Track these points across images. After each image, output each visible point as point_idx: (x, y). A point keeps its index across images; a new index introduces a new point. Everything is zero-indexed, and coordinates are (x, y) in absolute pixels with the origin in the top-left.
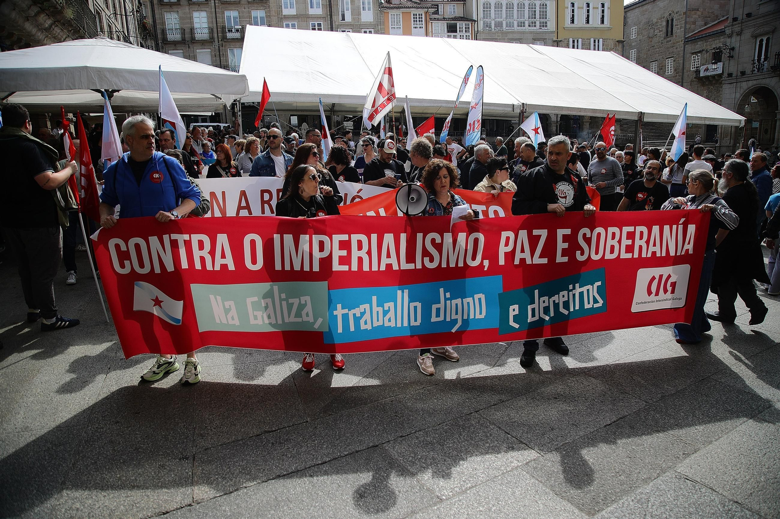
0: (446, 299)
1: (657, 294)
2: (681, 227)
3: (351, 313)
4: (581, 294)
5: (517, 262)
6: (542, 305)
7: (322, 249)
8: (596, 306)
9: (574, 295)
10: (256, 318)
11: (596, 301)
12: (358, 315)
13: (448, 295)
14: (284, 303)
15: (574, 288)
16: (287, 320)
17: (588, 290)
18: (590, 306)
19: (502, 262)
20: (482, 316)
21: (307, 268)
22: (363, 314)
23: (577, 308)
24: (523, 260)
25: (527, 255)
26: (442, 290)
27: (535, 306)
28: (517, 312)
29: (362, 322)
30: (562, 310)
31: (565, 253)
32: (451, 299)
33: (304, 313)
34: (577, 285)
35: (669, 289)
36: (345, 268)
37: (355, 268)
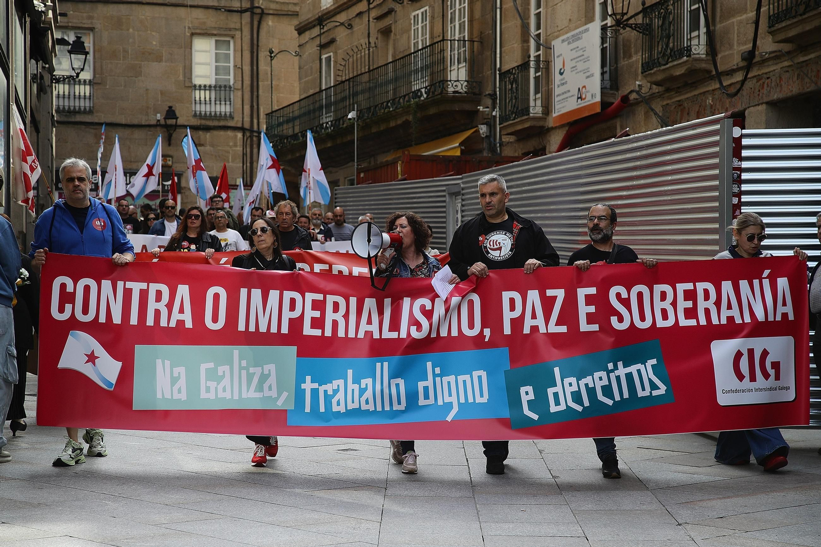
0: (435, 375)
1: (753, 379)
2: (766, 283)
3: (322, 389)
4: (629, 376)
5: (527, 330)
6: (569, 390)
7: (292, 307)
8: (655, 393)
9: (618, 378)
10: (208, 390)
11: (654, 386)
12: (330, 392)
13: (438, 370)
14: (244, 372)
15: (616, 367)
16: (244, 396)
17: (639, 371)
18: (647, 393)
19: (507, 330)
20: (485, 400)
21: (274, 329)
22: (336, 392)
23: (626, 395)
24: (535, 329)
25: (540, 321)
26: (429, 364)
27: (558, 389)
28: (531, 396)
29: (334, 401)
30: (601, 397)
31: (591, 319)
32: (441, 375)
33: (266, 386)
34: (620, 364)
35: (772, 372)
36: (318, 332)
37: (328, 333)
